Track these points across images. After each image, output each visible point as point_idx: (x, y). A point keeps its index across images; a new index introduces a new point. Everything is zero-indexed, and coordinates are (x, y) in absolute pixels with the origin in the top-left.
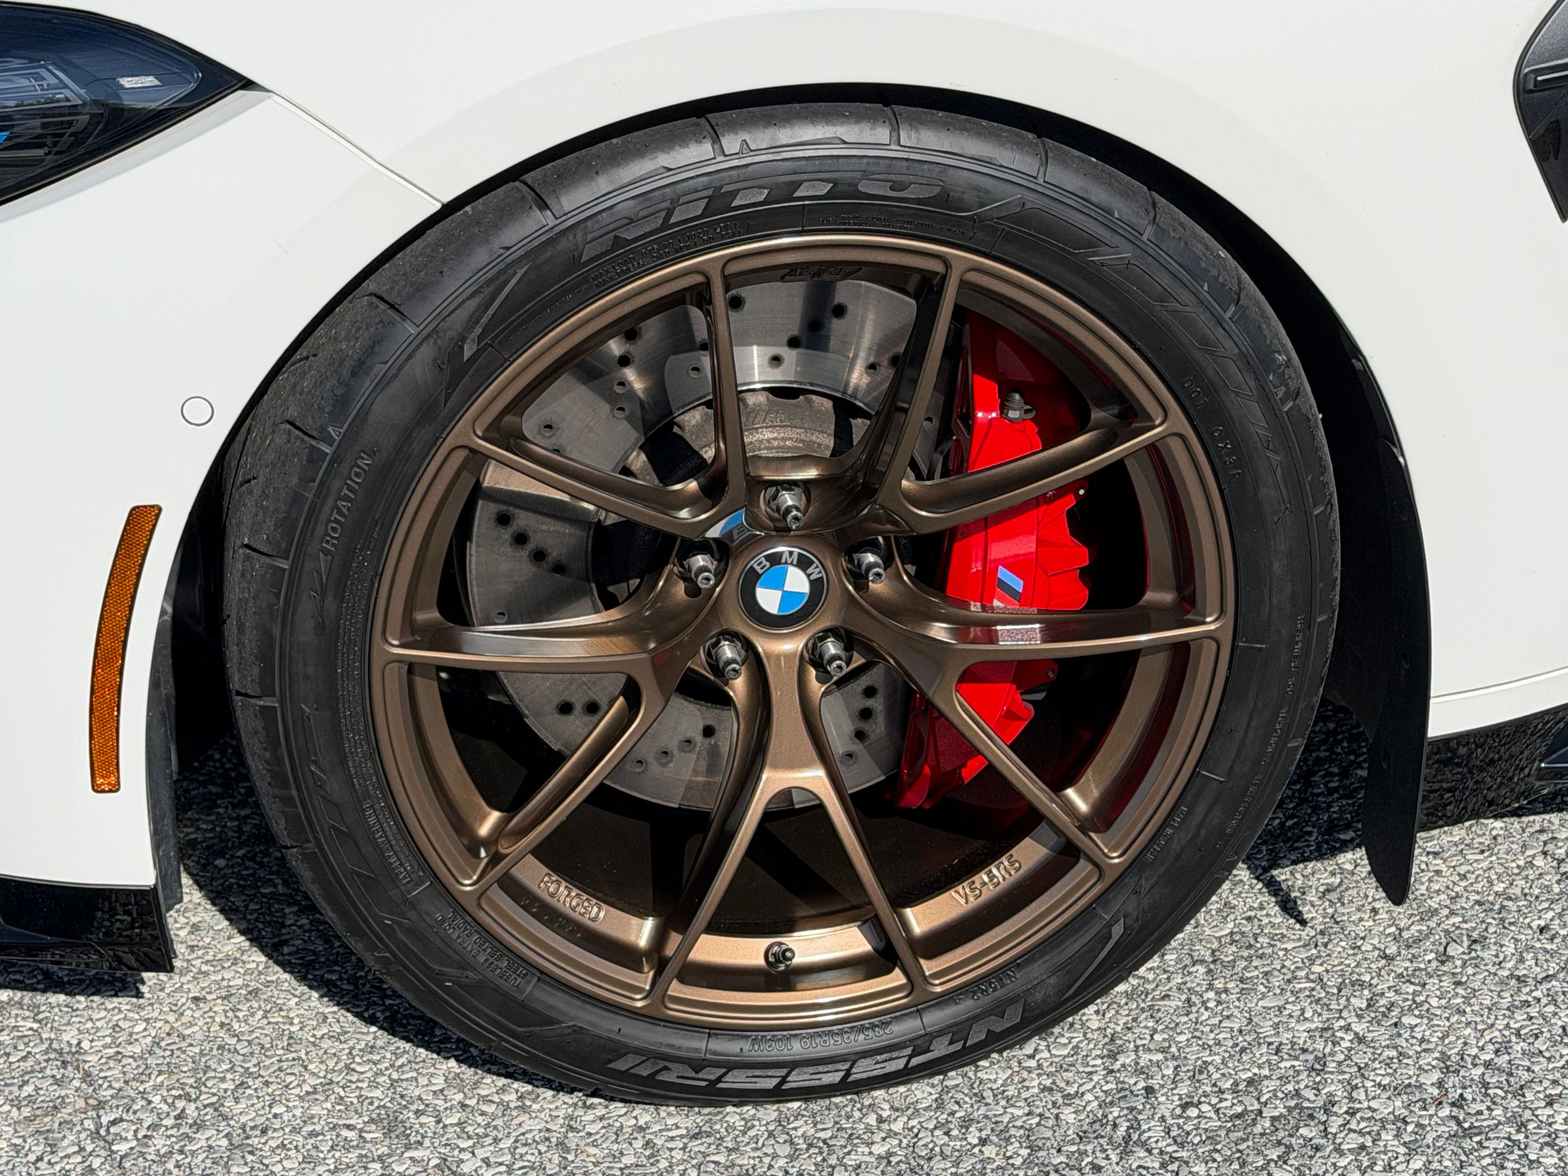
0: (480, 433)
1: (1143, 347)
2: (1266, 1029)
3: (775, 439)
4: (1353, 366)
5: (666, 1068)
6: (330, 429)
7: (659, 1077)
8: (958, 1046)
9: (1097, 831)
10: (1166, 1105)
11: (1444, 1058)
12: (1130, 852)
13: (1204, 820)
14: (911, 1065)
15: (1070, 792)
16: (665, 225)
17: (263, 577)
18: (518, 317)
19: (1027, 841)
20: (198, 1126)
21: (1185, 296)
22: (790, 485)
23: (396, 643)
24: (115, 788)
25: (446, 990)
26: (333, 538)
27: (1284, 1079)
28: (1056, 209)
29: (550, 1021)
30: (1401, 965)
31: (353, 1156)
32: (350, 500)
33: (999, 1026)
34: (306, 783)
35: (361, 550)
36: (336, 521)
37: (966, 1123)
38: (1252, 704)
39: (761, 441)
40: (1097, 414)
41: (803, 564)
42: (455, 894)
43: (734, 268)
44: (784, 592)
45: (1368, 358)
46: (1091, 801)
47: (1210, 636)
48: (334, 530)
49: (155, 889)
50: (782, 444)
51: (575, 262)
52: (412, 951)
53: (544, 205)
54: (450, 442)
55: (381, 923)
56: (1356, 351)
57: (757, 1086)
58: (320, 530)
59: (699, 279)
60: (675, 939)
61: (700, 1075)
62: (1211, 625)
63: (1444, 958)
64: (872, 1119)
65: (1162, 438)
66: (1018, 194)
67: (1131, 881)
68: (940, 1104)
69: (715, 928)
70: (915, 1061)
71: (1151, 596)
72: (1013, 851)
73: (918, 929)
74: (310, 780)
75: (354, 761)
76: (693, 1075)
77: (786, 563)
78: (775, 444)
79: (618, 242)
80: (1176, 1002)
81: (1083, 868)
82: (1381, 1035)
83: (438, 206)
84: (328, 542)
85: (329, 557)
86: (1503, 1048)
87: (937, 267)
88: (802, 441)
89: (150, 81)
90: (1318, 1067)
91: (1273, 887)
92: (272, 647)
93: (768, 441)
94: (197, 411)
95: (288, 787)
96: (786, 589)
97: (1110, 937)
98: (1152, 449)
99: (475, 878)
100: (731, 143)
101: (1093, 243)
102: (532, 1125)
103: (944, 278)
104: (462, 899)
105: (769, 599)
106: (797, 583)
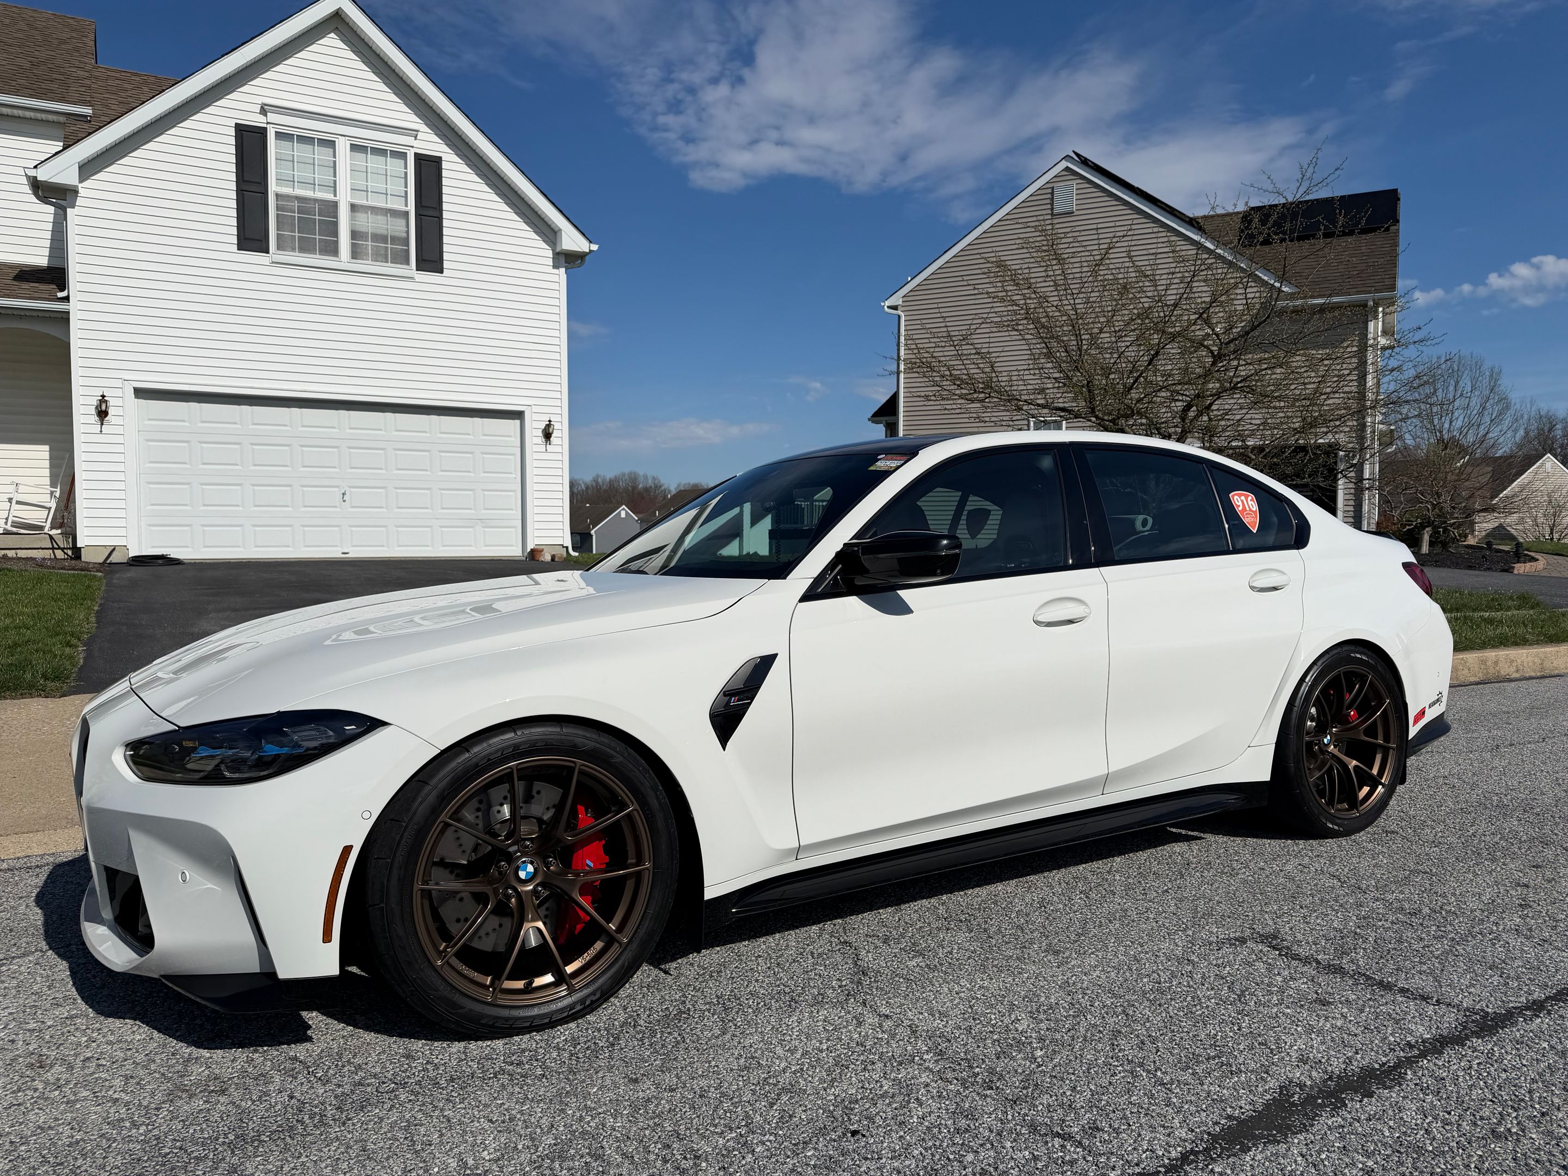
0: (448, 817)
1: (626, 786)
2: (667, 998)
6: (404, 818)
8: (582, 1006)
9: (620, 933)
10: (644, 1016)
11: (717, 996)
12: (628, 938)
14: (569, 1014)
15: (610, 925)
16: (502, 755)
17: (382, 865)
19: (599, 941)
20: (344, 1066)
21: (636, 770)
22: (528, 839)
23: (421, 884)
24: (330, 941)
27: (675, 1006)
28: (603, 748)
29: (462, 1008)
30: (700, 980)
31: (397, 1065)
32: (410, 839)
33: (594, 998)
35: (412, 855)
37: (587, 1029)
40: (613, 809)
41: (532, 863)
42: (434, 966)
43: (519, 767)
46: (618, 925)
47: (647, 869)
48: (405, 848)
49: (338, 976)
51: (477, 765)
52: (421, 986)
53: (468, 751)
54: (440, 819)
56: (679, 786)
57: (523, 1026)
59: (509, 770)
60: (497, 982)
62: (647, 865)
63: (711, 976)
64: (559, 1033)
65: (631, 811)
66: (593, 744)
68: (578, 1027)
69: (509, 978)
70: (570, 1012)
71: (630, 861)
72: (595, 944)
73: (569, 972)
77: (527, 864)
79: (489, 760)
80: (641, 996)
81: (616, 945)
82: (699, 994)
83: (439, 751)
84: (403, 852)
85: (403, 856)
86: (732, 991)
87: (573, 765)
89: (354, 727)
90: (684, 1002)
91: (661, 969)
94: (367, 815)
96: (527, 871)
98: (628, 815)
99: (440, 962)
100: (519, 733)
101: (613, 756)
102: (454, 1050)
103: (574, 768)
104: (437, 968)
105: (522, 875)
106: (530, 868)
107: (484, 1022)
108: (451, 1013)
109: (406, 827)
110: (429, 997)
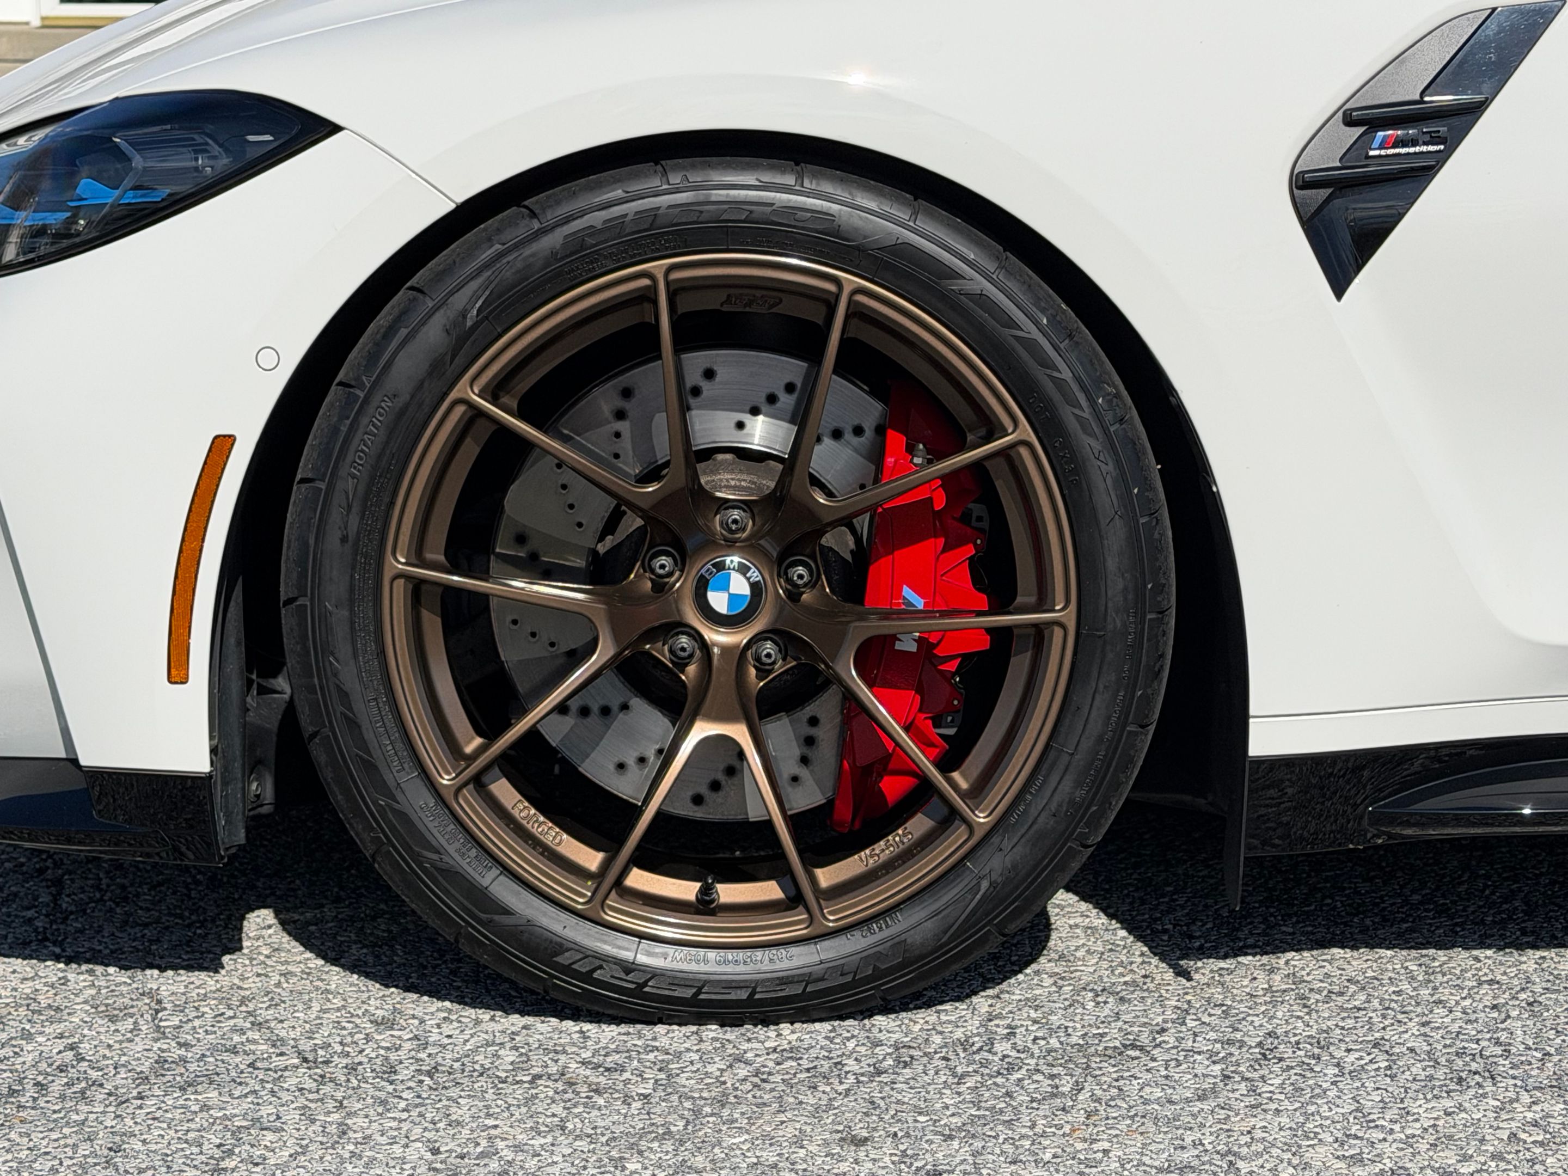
0: (476, 391)
1: (996, 368)
3: (733, 479)
4: (1170, 402)
5: (601, 967)
6: (364, 378)
7: (595, 975)
8: (848, 978)
9: (970, 798)
12: (994, 813)
13: (1056, 788)
14: (808, 990)
15: (956, 775)
16: (622, 234)
17: (306, 497)
18: (510, 297)
19: (919, 816)
21: (1028, 323)
22: (737, 505)
23: (403, 560)
24: (184, 681)
25: (425, 871)
26: (359, 464)
29: (507, 912)
32: (375, 435)
33: (884, 963)
34: (325, 670)
35: (380, 476)
36: (362, 451)
38: (1094, 686)
39: (721, 480)
41: (743, 570)
42: (438, 786)
43: (673, 276)
44: (730, 594)
45: (1179, 392)
46: (971, 781)
47: (1060, 621)
48: (360, 458)
49: (209, 776)
50: (738, 484)
51: (553, 254)
52: (399, 831)
53: (533, 216)
54: (454, 395)
55: (375, 803)
57: (676, 994)
58: (349, 458)
59: (648, 282)
61: (628, 978)
62: (1059, 612)
65: (1013, 446)
67: (995, 840)
70: (811, 985)
72: (907, 825)
73: (824, 883)
74: (328, 670)
75: (364, 657)
76: (623, 976)
77: (729, 569)
78: (733, 483)
79: (585, 244)
81: (958, 828)
83: (453, 206)
84: (355, 468)
85: (355, 481)
88: (754, 483)
89: (268, 138)
92: (307, 553)
93: (727, 480)
94: (268, 359)
95: (312, 676)
96: (731, 591)
97: (979, 890)
99: (454, 775)
103: (837, 297)
104: (444, 792)
105: (718, 601)
106: (740, 586)
107: (564, 959)
108: (479, 921)
109: (366, 400)
110: (420, 865)
